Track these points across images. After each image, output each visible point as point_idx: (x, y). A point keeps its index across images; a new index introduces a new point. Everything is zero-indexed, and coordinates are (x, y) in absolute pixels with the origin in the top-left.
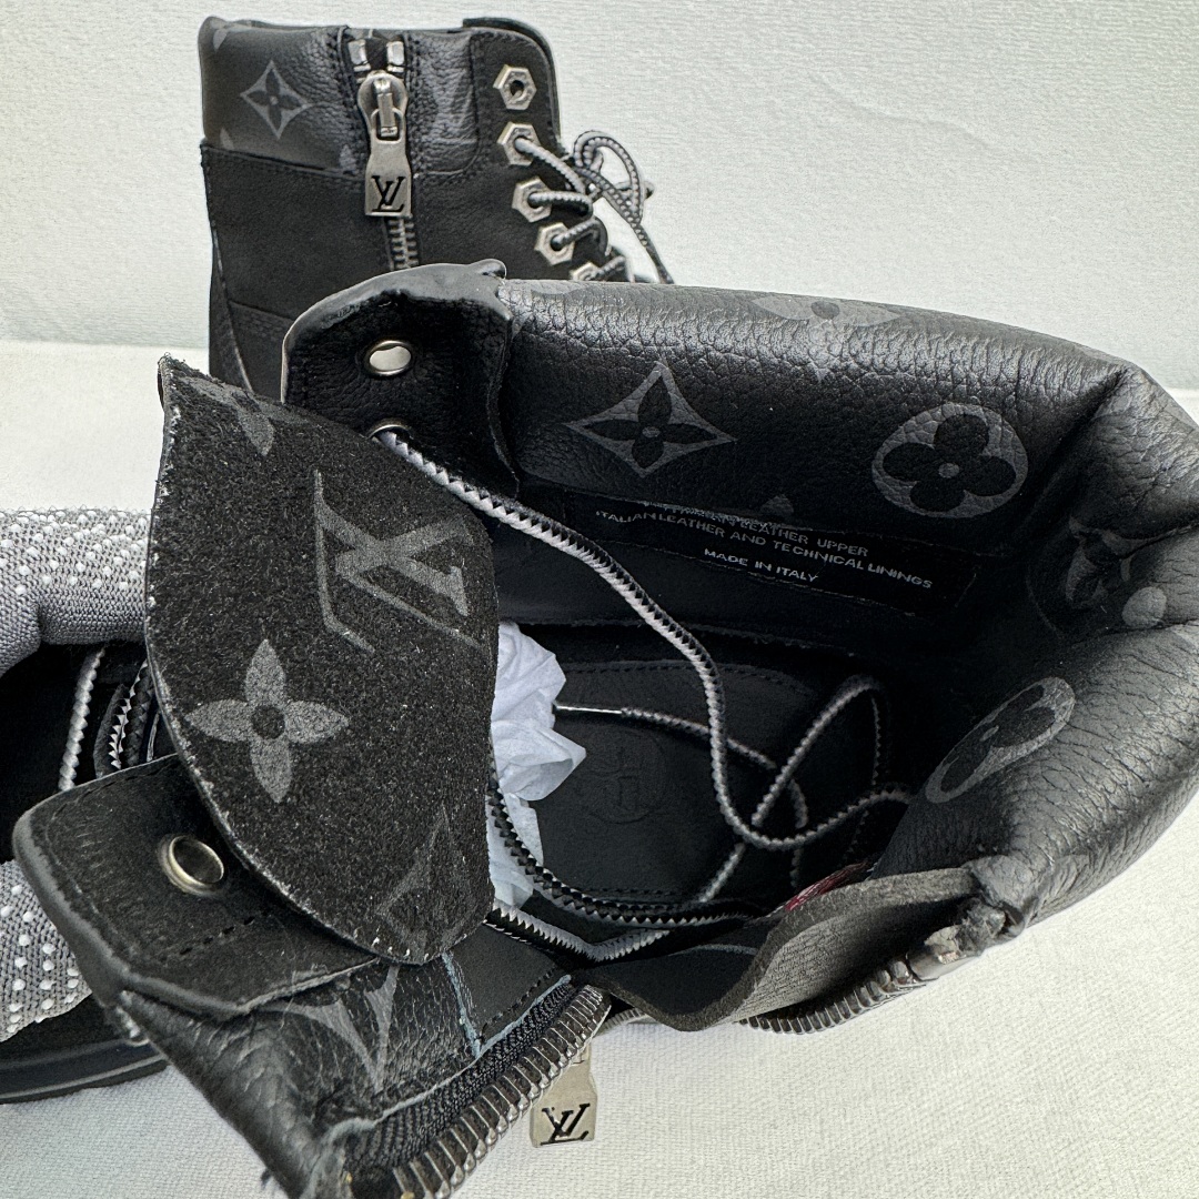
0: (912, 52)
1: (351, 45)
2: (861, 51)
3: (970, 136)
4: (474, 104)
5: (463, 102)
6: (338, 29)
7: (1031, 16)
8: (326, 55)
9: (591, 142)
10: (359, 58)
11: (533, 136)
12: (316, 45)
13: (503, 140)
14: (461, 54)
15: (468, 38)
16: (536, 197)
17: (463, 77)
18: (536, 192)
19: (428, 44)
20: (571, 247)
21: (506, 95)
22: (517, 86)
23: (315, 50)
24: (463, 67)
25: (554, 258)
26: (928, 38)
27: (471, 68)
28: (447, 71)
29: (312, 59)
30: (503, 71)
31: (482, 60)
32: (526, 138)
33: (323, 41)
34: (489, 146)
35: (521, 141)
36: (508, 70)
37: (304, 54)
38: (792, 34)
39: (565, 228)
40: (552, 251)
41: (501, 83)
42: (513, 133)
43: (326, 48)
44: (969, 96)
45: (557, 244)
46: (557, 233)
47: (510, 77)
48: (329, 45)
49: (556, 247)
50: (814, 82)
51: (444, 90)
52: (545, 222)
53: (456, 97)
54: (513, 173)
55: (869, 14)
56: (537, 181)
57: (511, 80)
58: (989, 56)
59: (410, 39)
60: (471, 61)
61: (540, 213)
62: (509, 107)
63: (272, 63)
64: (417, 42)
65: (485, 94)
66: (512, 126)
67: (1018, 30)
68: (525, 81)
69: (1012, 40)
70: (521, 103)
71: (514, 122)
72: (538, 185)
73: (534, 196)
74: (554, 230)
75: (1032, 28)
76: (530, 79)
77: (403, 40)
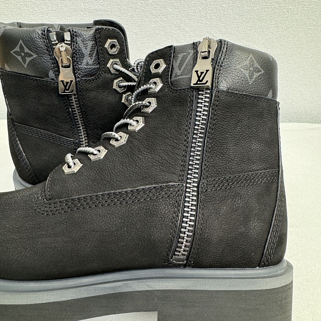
1: (50, 34)
2: (223, 23)
4: (98, 53)
5: (93, 53)
7: (275, 12)
8: (41, 38)
10: (54, 38)
11: (119, 63)
12: (37, 33)
13: (109, 65)
14: (92, 36)
15: (94, 31)
16: (122, 84)
17: (93, 44)
19: (79, 33)
21: (109, 50)
22: (113, 46)
23: (37, 36)
24: (93, 41)
26: (244, 19)
27: (96, 41)
28: (87, 42)
29: (36, 39)
30: (108, 41)
31: (100, 38)
32: (117, 65)
33: (40, 32)
34: (104, 68)
35: (115, 65)
36: (110, 41)
37: (33, 37)
38: (202, 19)
41: (106, 46)
42: (112, 63)
43: (41, 35)
45: (129, 100)
50: (209, 33)
51: (86, 49)
52: (125, 93)
53: (91, 51)
54: (113, 76)
55: (225, 12)
57: (111, 44)
58: (262, 25)
60: (96, 38)
61: (123, 90)
62: (111, 54)
63: (21, 40)
64: (75, 32)
65: (101, 50)
67: (271, 17)
68: (116, 44)
69: (270, 20)
70: (115, 52)
71: (112, 59)
72: (121, 80)
73: (120, 84)
74: (128, 95)
75: (276, 16)
76: (118, 44)
77: (69, 33)
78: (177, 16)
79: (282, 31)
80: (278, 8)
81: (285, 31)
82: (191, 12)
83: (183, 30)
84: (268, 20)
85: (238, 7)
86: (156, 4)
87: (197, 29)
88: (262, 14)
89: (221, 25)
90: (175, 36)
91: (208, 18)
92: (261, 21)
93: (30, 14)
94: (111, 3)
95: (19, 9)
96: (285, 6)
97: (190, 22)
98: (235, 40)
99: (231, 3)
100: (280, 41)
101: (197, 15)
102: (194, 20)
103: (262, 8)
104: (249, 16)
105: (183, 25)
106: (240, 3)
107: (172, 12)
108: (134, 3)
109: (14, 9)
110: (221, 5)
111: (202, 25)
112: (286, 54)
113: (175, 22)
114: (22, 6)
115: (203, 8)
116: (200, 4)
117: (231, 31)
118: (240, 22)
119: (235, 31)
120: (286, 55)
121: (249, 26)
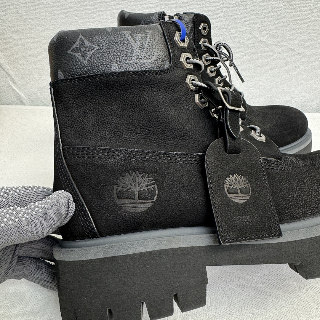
0: (277, 27)
1: (165, 17)
2: (264, 27)
3: (291, 48)
4: (194, 34)
5: (192, 32)
6: (161, 12)
7: (308, 17)
8: (158, 19)
9: (220, 44)
11: (208, 42)
12: (155, 17)
13: (201, 43)
14: (192, 19)
15: (193, 15)
16: (208, 58)
17: (192, 26)
18: (208, 57)
19: (183, 17)
20: (215, 72)
21: (202, 31)
22: (204, 28)
23: (155, 18)
24: (192, 23)
25: (212, 75)
26: (281, 23)
27: (194, 24)
28: (189, 24)
29: (154, 20)
30: (201, 24)
31: (197, 21)
32: (206, 43)
33: (157, 16)
34: (197, 44)
35: (205, 43)
36: (202, 24)
37: (152, 19)
38: (246, 22)
39: (214, 67)
40: (210, 73)
41: (201, 28)
42: (203, 41)
43: (158, 17)
44: (291, 38)
45: (212, 71)
46: (212, 68)
47: (203, 26)
48: (159, 17)
49: (212, 72)
50: (251, 35)
51: (188, 29)
52: (209, 65)
53: (190, 31)
54: (203, 52)
55: (266, 17)
56: (208, 54)
57: (203, 27)
58: (297, 28)
59: (179, 15)
60: (194, 21)
61: (208, 63)
62: (202, 34)
63: (143, 22)
64: (181, 16)
65: (197, 30)
66: (203, 39)
67: (304, 21)
68: (206, 27)
69: (303, 24)
70: (205, 33)
71: (203, 38)
72: (208, 55)
73: (207, 58)
74: (211, 68)
75: (308, 20)
76: (208, 28)
77: (177, 16)
78: (225, 20)
79: (314, 33)
80: (310, 14)
81: (316, 33)
82: (237, 17)
83: (229, 32)
84: (302, 24)
85: (277, 13)
86: (208, 10)
87: (242, 31)
88: (297, 19)
89: (262, 28)
90: (223, 37)
91: (251, 22)
92: (296, 24)
93: (103, 18)
94: (171, 9)
95: (95, 14)
96: (317, 12)
97: (236, 25)
98: (274, 40)
99: (271, 9)
100: (312, 42)
101: (242, 19)
102: (239, 23)
103: (297, 13)
104: (286, 21)
105: (230, 28)
106: (279, 10)
107: (221, 17)
108: (191, 9)
109: (90, 14)
110: (262, 11)
111: (246, 27)
112: (316, 52)
113: (223, 25)
114: (98, 12)
115: (247, 14)
116: (245, 10)
117: (271, 33)
118: (278, 25)
119: (274, 33)
120: (316, 54)
121: (285, 28)
